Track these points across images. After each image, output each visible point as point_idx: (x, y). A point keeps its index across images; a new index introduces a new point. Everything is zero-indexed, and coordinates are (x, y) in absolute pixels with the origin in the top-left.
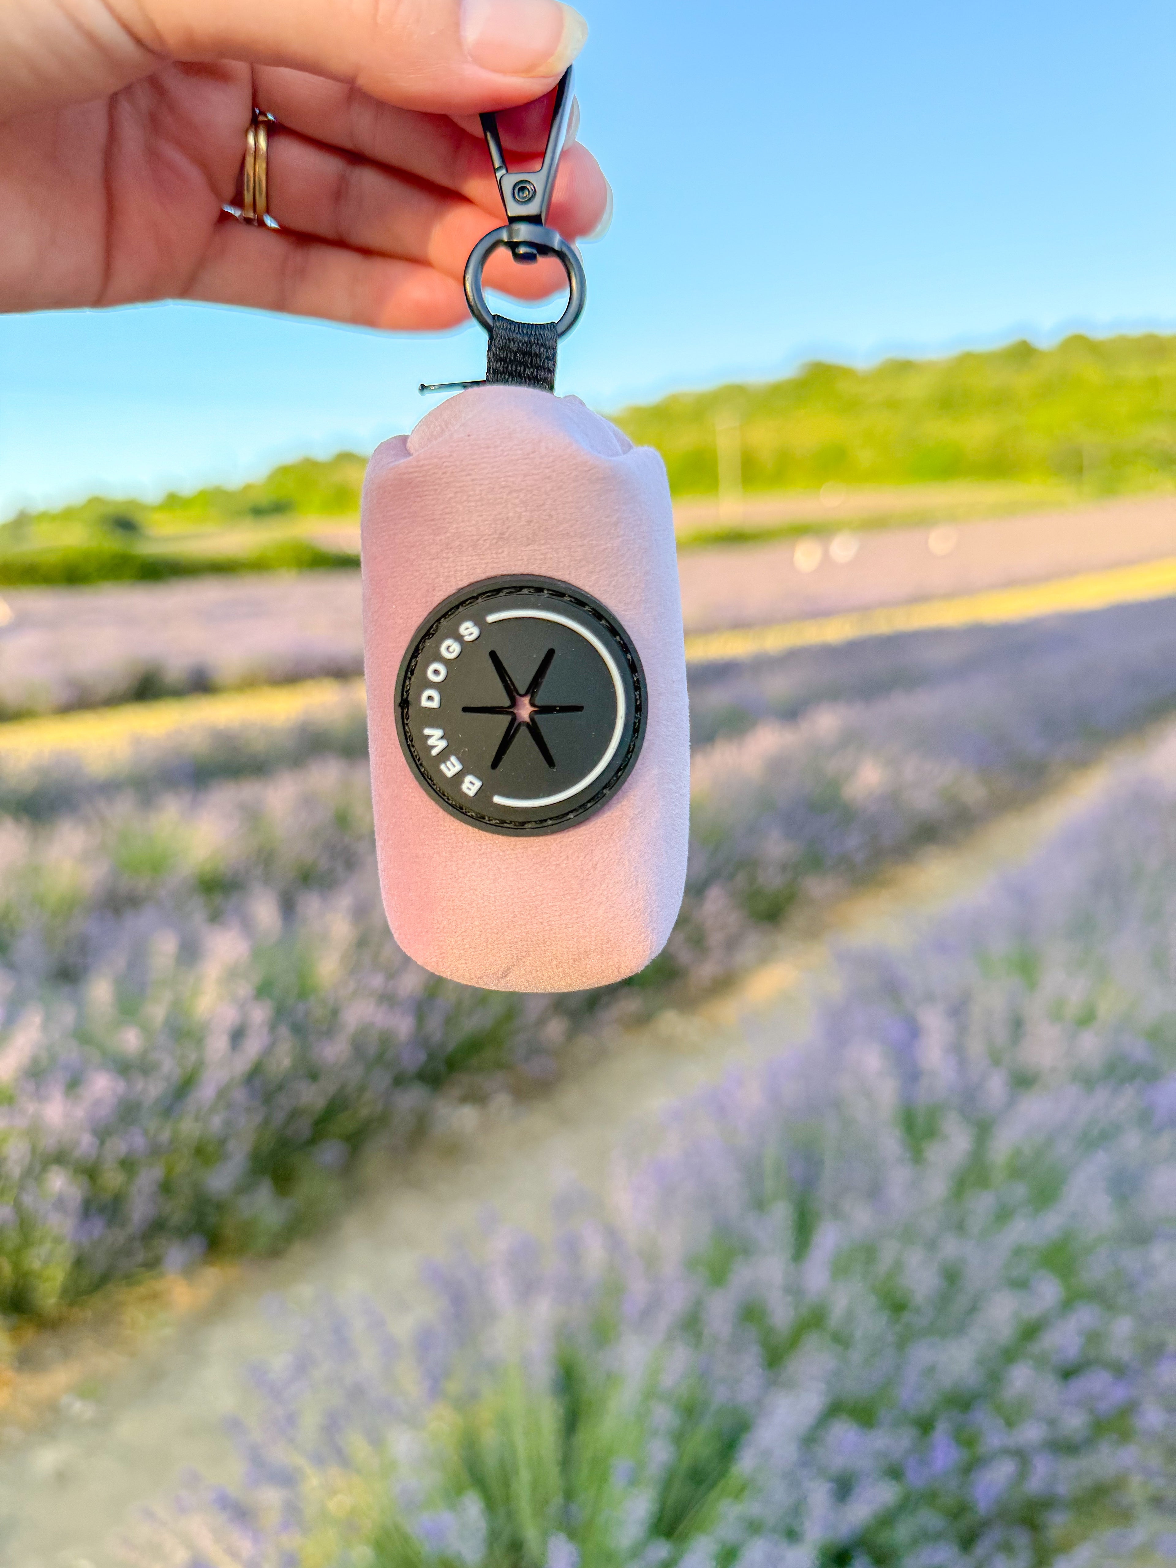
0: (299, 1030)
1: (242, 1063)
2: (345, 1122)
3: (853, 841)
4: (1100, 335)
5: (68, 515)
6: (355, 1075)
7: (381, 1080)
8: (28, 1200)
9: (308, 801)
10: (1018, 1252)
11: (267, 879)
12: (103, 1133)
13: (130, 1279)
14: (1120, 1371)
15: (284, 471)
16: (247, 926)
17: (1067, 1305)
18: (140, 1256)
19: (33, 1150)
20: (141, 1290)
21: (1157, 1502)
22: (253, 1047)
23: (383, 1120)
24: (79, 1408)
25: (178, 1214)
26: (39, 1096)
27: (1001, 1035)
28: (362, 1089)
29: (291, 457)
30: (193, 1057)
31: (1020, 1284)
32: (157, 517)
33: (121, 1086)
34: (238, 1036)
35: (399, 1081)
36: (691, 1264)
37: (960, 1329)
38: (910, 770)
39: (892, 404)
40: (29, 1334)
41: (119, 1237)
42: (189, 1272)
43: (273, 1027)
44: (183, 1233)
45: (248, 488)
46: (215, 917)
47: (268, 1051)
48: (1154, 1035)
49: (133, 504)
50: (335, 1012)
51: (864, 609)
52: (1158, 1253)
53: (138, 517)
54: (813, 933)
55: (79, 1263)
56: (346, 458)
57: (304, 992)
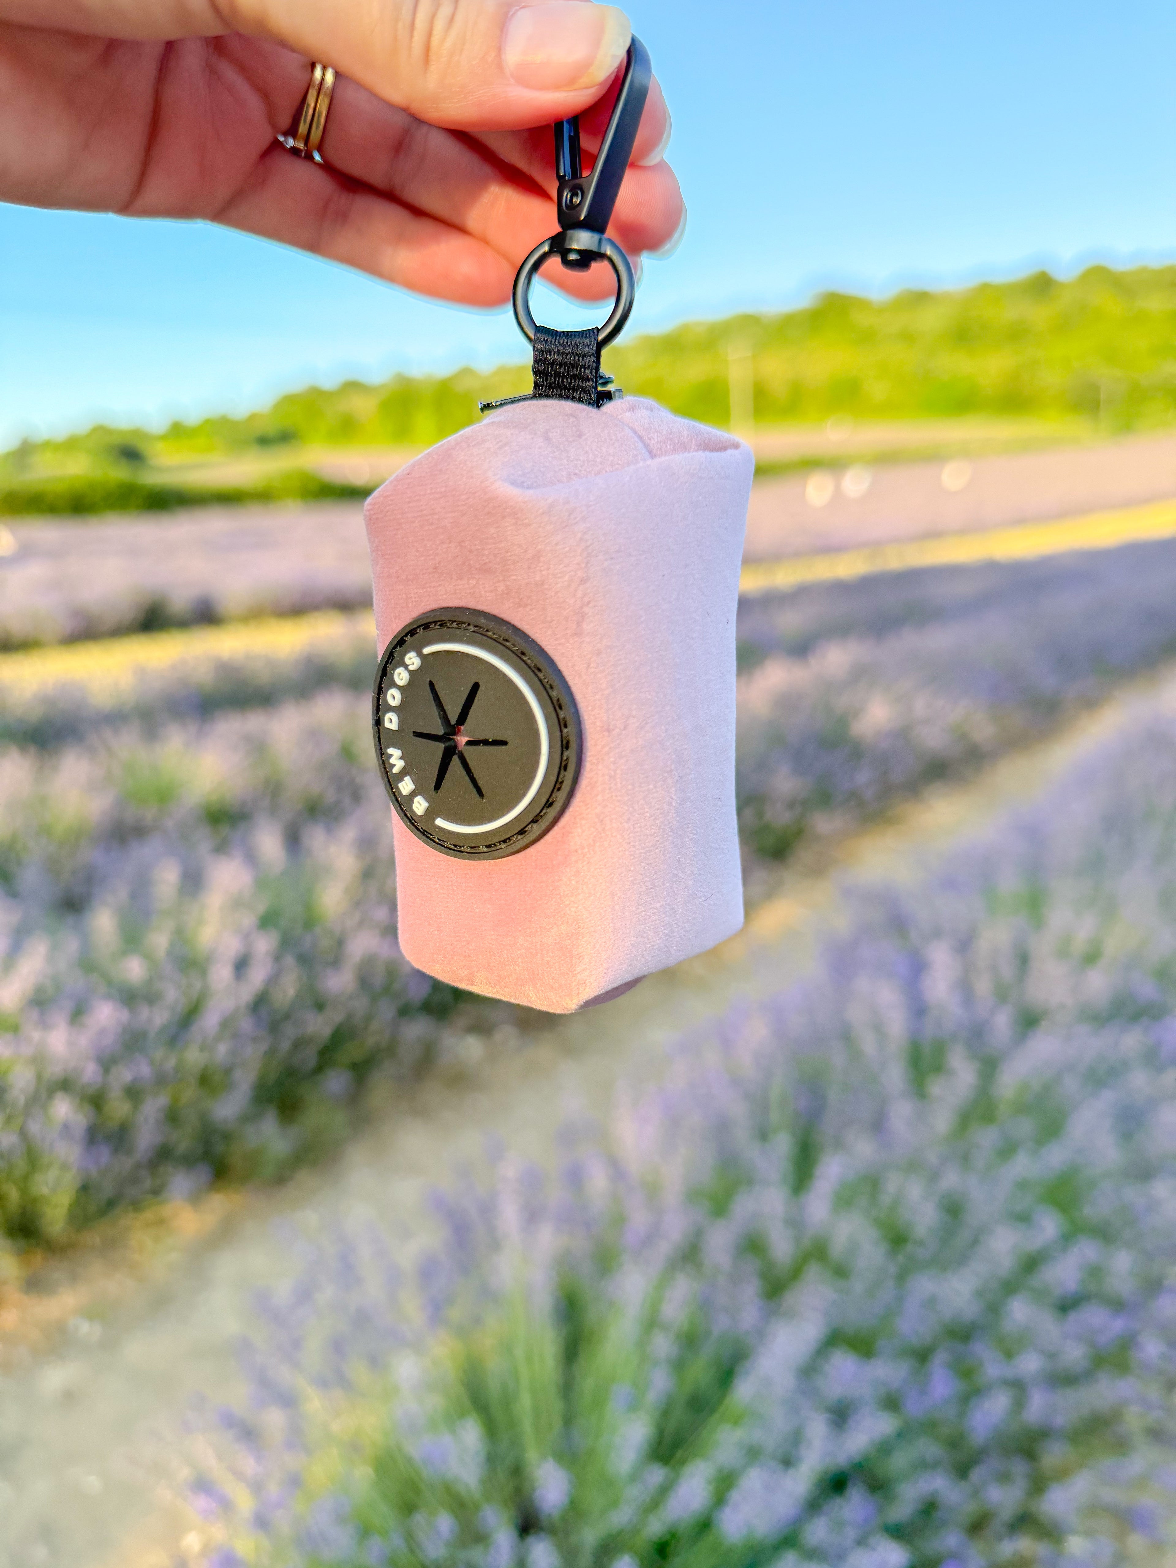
0: (305, 960)
1: (248, 991)
2: (353, 1051)
3: (863, 777)
4: (1119, 267)
5: (71, 444)
6: (360, 1005)
7: (387, 1011)
8: (34, 1128)
9: (313, 734)
10: (1023, 1185)
11: (274, 809)
12: (107, 1063)
13: (136, 1206)
14: (1118, 1306)
15: (289, 400)
16: (251, 858)
17: (1067, 1238)
18: (148, 1183)
19: (39, 1077)
20: (148, 1215)
21: (1156, 1434)
22: (258, 976)
23: (390, 1049)
24: (85, 1329)
25: (184, 1140)
26: (44, 1024)
27: (1007, 972)
28: (368, 1019)
29: (297, 386)
30: (198, 985)
31: (1023, 1218)
32: (160, 446)
33: (124, 1015)
34: (241, 965)
35: (405, 1011)
36: (693, 1195)
37: (962, 1260)
38: (920, 706)
39: (908, 337)
40: (38, 1258)
41: (126, 1164)
42: (195, 1199)
43: (277, 958)
44: (188, 1161)
45: (253, 417)
46: (221, 848)
47: (273, 980)
48: (1162, 974)
49: (137, 433)
50: (340, 943)
51: (875, 546)
52: (1160, 1189)
53: (143, 447)
54: (818, 871)
55: (85, 1189)
56: (353, 387)
57: (310, 921)
